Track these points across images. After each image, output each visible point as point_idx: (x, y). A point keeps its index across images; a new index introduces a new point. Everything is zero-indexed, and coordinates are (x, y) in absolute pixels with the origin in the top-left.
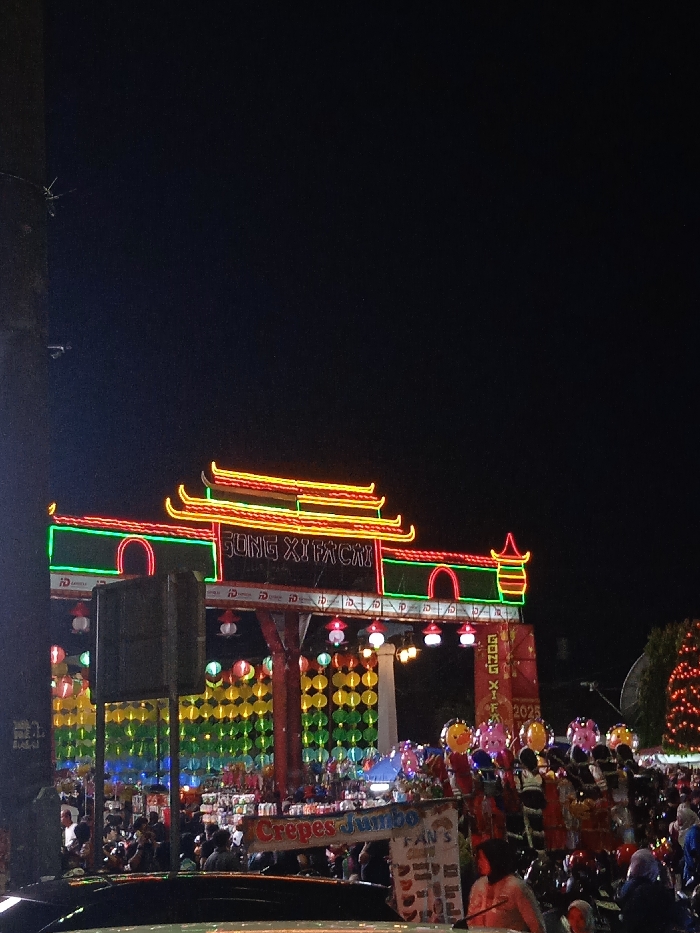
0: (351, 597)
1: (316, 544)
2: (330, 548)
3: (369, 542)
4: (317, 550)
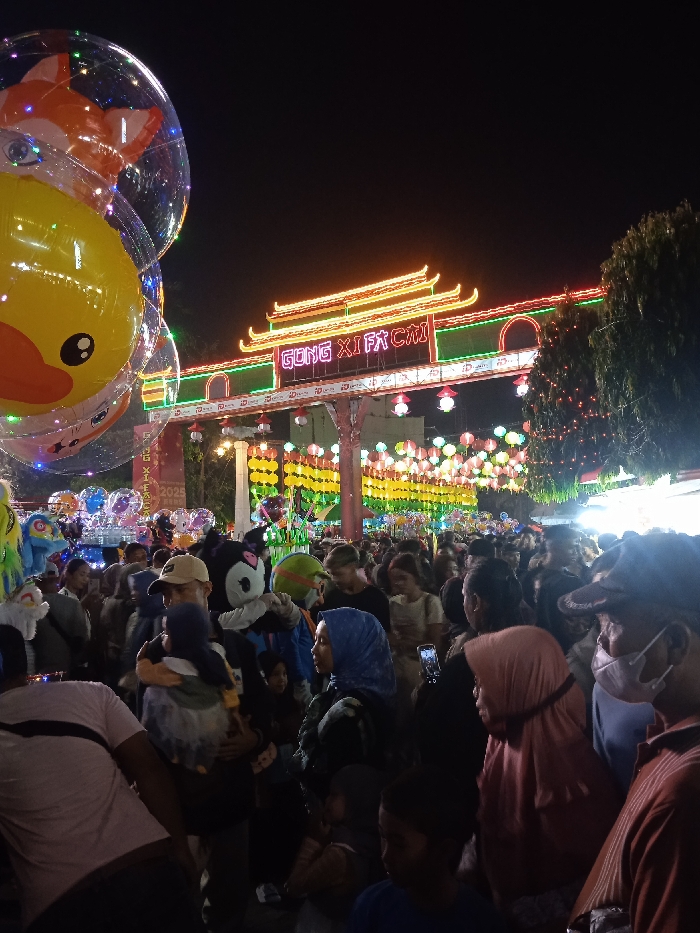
1: (367, 337)
2: (382, 336)
3: (423, 319)
4: (369, 342)
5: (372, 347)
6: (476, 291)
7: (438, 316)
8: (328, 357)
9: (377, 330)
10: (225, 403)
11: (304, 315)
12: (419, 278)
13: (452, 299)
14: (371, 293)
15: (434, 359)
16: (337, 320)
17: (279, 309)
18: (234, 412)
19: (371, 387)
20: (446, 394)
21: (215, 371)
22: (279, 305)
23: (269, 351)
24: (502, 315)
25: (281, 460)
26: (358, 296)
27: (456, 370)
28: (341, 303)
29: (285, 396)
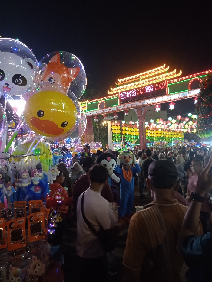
0: (158, 98)
1: (147, 88)
2: (151, 87)
3: (164, 81)
4: (147, 89)
5: (148, 91)
6: (181, 71)
7: (169, 80)
8: (135, 95)
9: (149, 85)
10: (105, 110)
11: (127, 82)
12: (163, 68)
13: (173, 74)
14: (147, 74)
15: (168, 93)
16: (137, 83)
17: (120, 80)
18: (107, 113)
19: (148, 103)
20: (172, 104)
21: (101, 100)
22: (119, 79)
23: (117, 93)
24: (189, 78)
25: (121, 126)
26: (144, 75)
27: (175, 97)
28: (138, 78)
29: (122, 107)
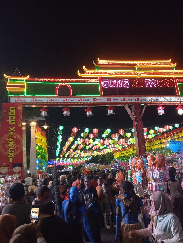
0: (165, 97)
1: (146, 81)
2: (153, 81)
3: (172, 78)
5: (149, 85)
7: (178, 78)
8: (128, 86)
9: (151, 79)
10: (68, 99)
14: (149, 64)
15: (178, 94)
19: (150, 101)
22: (100, 59)
26: (143, 64)
29: (105, 100)
